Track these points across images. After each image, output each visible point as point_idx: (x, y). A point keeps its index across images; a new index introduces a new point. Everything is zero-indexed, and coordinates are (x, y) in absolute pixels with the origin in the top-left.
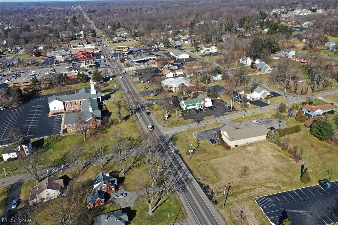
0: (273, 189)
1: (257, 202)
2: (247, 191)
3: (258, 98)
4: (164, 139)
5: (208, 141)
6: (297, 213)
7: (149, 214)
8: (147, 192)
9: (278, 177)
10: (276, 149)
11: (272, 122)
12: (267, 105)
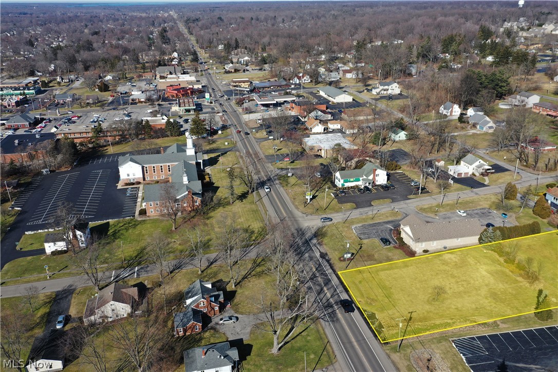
0: (485, 326)
1: (456, 346)
2: (439, 327)
3: (468, 173)
4: (303, 234)
5: (377, 241)
6: (525, 369)
7: (273, 352)
8: (271, 315)
9: (495, 307)
10: (494, 261)
11: (491, 215)
12: (484, 185)
